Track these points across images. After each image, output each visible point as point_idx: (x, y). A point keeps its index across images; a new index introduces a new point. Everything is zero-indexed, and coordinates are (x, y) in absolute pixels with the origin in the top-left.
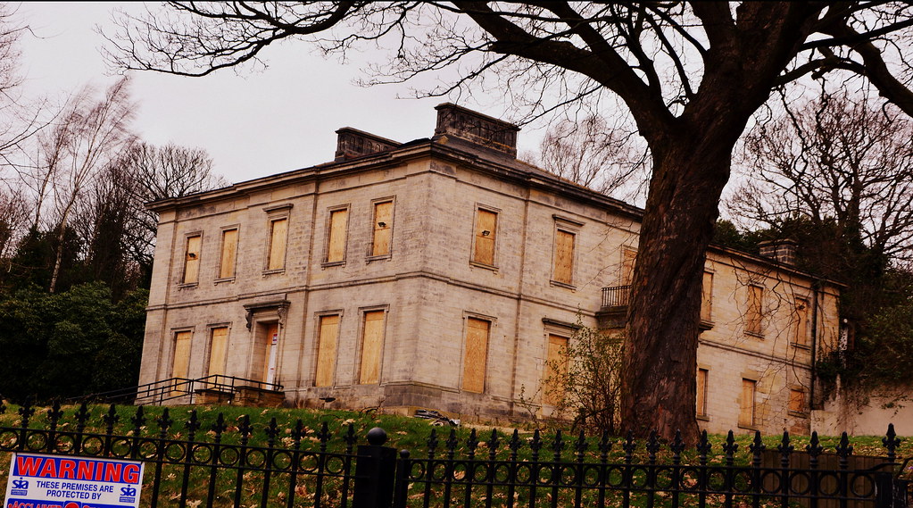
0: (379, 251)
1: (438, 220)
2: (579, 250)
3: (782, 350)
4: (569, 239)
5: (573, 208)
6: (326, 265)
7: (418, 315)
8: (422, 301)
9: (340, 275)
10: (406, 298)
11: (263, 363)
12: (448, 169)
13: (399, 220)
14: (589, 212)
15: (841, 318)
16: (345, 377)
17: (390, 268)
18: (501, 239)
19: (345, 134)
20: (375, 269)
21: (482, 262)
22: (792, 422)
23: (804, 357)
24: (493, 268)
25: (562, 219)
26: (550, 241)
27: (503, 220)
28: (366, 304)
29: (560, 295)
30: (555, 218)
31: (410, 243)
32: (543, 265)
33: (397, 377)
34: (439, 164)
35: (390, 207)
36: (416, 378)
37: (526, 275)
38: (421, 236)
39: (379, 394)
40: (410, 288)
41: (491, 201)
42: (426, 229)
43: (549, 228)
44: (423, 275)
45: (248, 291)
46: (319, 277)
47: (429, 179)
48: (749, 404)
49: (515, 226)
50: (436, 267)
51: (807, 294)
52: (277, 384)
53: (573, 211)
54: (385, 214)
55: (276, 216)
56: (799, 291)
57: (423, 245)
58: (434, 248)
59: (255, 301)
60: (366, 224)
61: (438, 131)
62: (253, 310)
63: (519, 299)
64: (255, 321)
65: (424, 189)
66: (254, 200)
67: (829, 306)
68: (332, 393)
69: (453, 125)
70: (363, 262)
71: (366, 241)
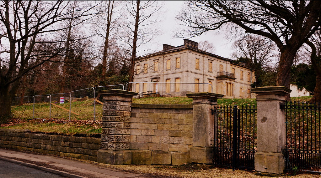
0: (178, 67)
1: (189, 61)
2: (213, 65)
3: (246, 82)
4: (211, 63)
5: (211, 58)
6: (167, 70)
7: (187, 79)
8: (188, 76)
9: (170, 72)
10: (184, 76)
11: (154, 89)
12: (191, 51)
13: (182, 61)
14: (214, 58)
15: (255, 76)
16: (173, 91)
17: (180, 70)
18: (200, 64)
19: (164, 45)
20: (177, 70)
21: (197, 68)
22: (248, 95)
23: (250, 83)
24: (199, 70)
25: (210, 60)
26: (208, 64)
27: (200, 60)
28: (176, 77)
29: (210, 74)
30: (209, 60)
31: (184, 65)
32: (207, 69)
33: (184, 90)
34: (189, 50)
35: (179, 59)
36: (188, 90)
37: (204, 70)
38: (187, 64)
39: (180, 93)
40: (185, 74)
41: (198, 57)
42: (187, 63)
43: (208, 61)
44: (188, 71)
45: (151, 75)
46: (165, 72)
47: (188, 53)
48: (241, 92)
49: (202, 61)
50: (190, 70)
51: (250, 72)
52: (159, 92)
53: (212, 58)
54: (178, 60)
55: (156, 61)
56: (248, 71)
57: (187, 66)
58: (189, 66)
59: (152, 77)
60: (175, 62)
61: (184, 44)
62: (152, 79)
63: (203, 75)
64: (153, 81)
65: (187, 55)
66: (150, 58)
67: (253, 74)
68: (170, 94)
69: (187, 43)
70: (174, 69)
71: (175, 66)
